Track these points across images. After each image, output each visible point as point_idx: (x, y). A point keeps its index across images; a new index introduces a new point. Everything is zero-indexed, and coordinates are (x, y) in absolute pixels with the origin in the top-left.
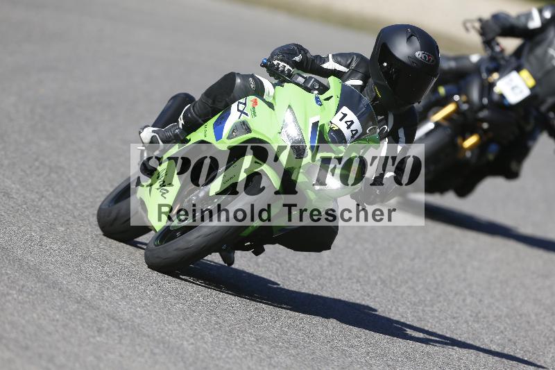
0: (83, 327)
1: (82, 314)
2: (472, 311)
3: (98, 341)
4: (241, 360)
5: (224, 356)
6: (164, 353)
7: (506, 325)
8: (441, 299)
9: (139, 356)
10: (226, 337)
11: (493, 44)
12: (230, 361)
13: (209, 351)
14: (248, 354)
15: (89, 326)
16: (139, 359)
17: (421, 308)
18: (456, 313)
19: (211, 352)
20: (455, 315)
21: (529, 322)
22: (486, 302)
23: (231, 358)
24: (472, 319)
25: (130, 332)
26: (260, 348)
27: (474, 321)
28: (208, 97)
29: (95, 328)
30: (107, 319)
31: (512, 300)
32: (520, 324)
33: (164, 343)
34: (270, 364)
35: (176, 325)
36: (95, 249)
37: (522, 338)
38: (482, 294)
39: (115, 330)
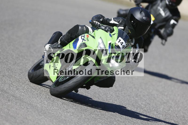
0: (3, 99)
1: (3, 95)
2: (135, 94)
3: (8, 104)
4: (57, 110)
6: (31, 108)
7: (146, 98)
8: (125, 89)
9: (22, 109)
11: (139, 5)
12: (53, 111)
14: (59, 108)
15: (5, 99)
16: (23, 110)
17: (118, 92)
18: (130, 94)
19: (47, 108)
20: (130, 95)
21: (154, 97)
22: (140, 90)
24: (135, 96)
25: (19, 101)
28: (69, 34)
29: (7, 100)
30: (11, 96)
31: (149, 90)
32: (151, 98)
33: (31, 105)
34: (67, 112)
36: (8, 73)
37: (152, 103)
38: (139, 88)
39: (14, 100)
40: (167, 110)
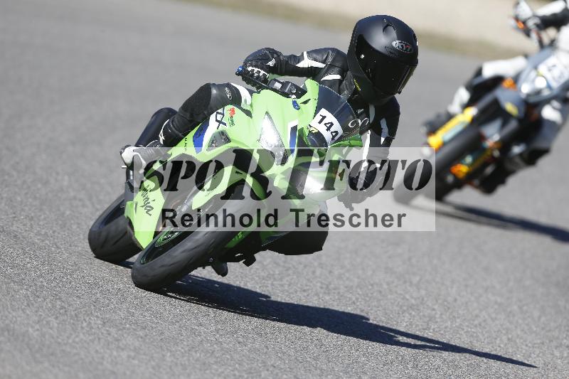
2: (322, 283)
4: (88, 344)
5: (70, 341)
6: (9, 340)
7: (357, 296)
8: (290, 272)
10: (72, 321)
12: (78, 346)
13: (55, 336)
14: (95, 338)
17: (270, 282)
18: (307, 286)
19: (58, 337)
20: (306, 288)
21: (380, 292)
22: (336, 273)
23: (77, 343)
24: (322, 291)
26: (107, 331)
27: (325, 293)
28: (185, 111)
31: (363, 269)
32: (372, 294)
33: (8, 331)
34: (118, 347)
35: (21, 312)
37: (374, 309)
38: (332, 265)
40: (420, 327)
